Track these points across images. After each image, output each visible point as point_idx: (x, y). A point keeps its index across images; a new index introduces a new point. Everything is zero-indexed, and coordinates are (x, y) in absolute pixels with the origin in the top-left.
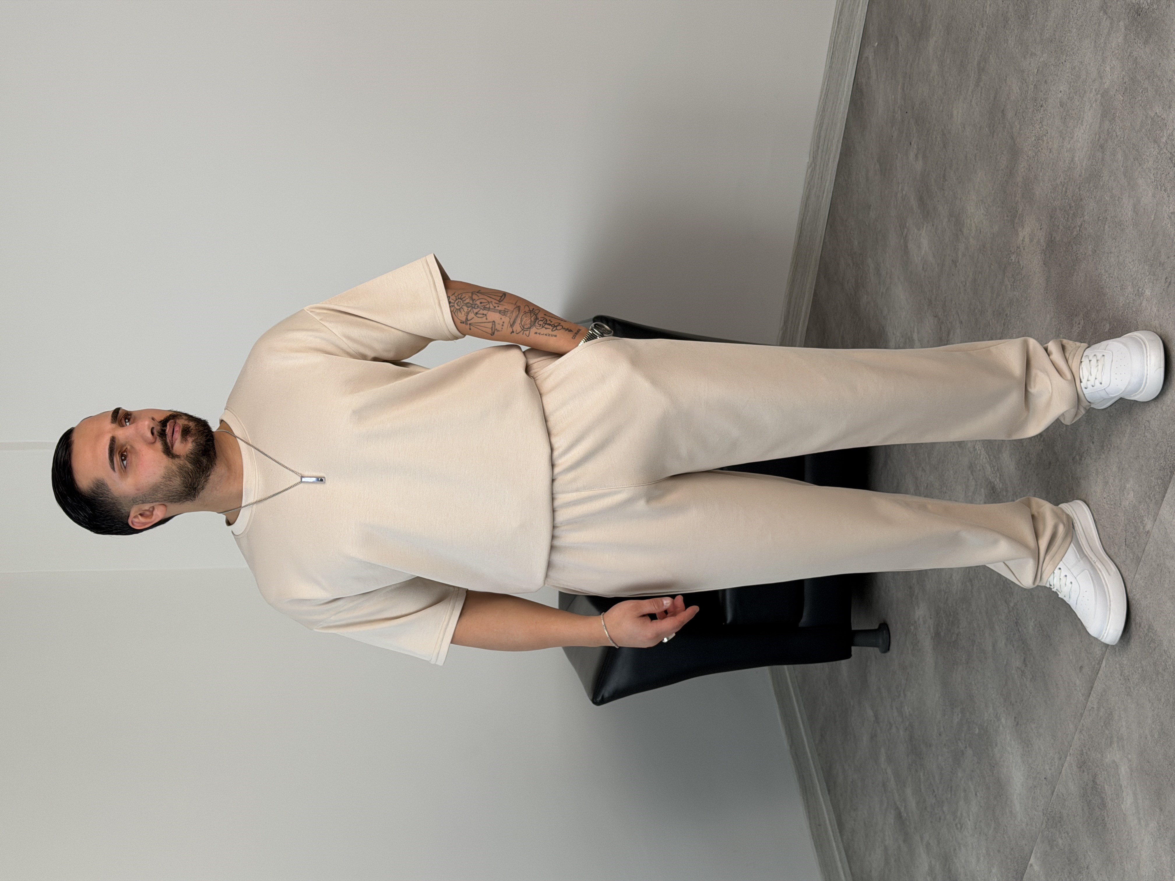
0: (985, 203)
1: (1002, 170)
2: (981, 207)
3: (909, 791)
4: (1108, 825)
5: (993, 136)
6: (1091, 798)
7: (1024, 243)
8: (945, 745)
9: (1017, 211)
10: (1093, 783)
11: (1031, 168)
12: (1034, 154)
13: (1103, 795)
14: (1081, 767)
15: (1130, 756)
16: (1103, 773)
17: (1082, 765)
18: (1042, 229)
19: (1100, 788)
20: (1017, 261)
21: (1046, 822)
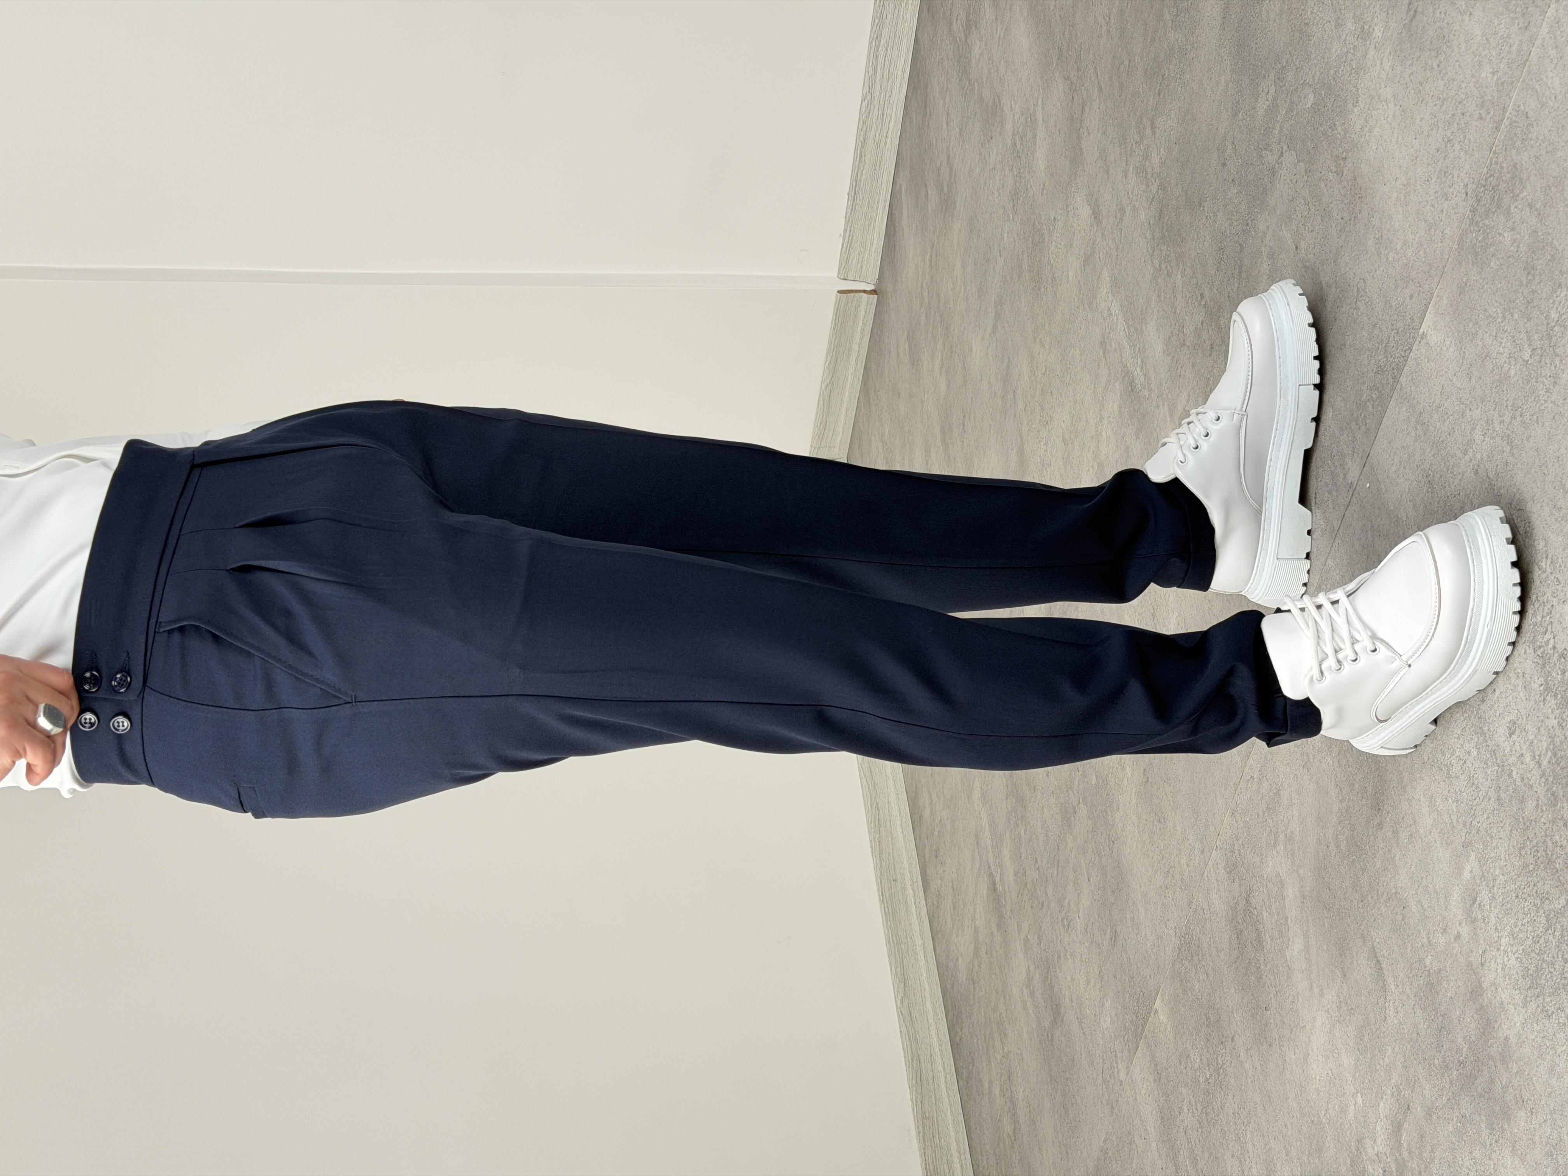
4: (1264, 977)
6: (1242, 927)
10: (1247, 903)
13: (1260, 927)
14: (1231, 872)
15: (1301, 871)
16: (1261, 890)
17: (1232, 869)
19: (1256, 913)
21: (1180, 949)
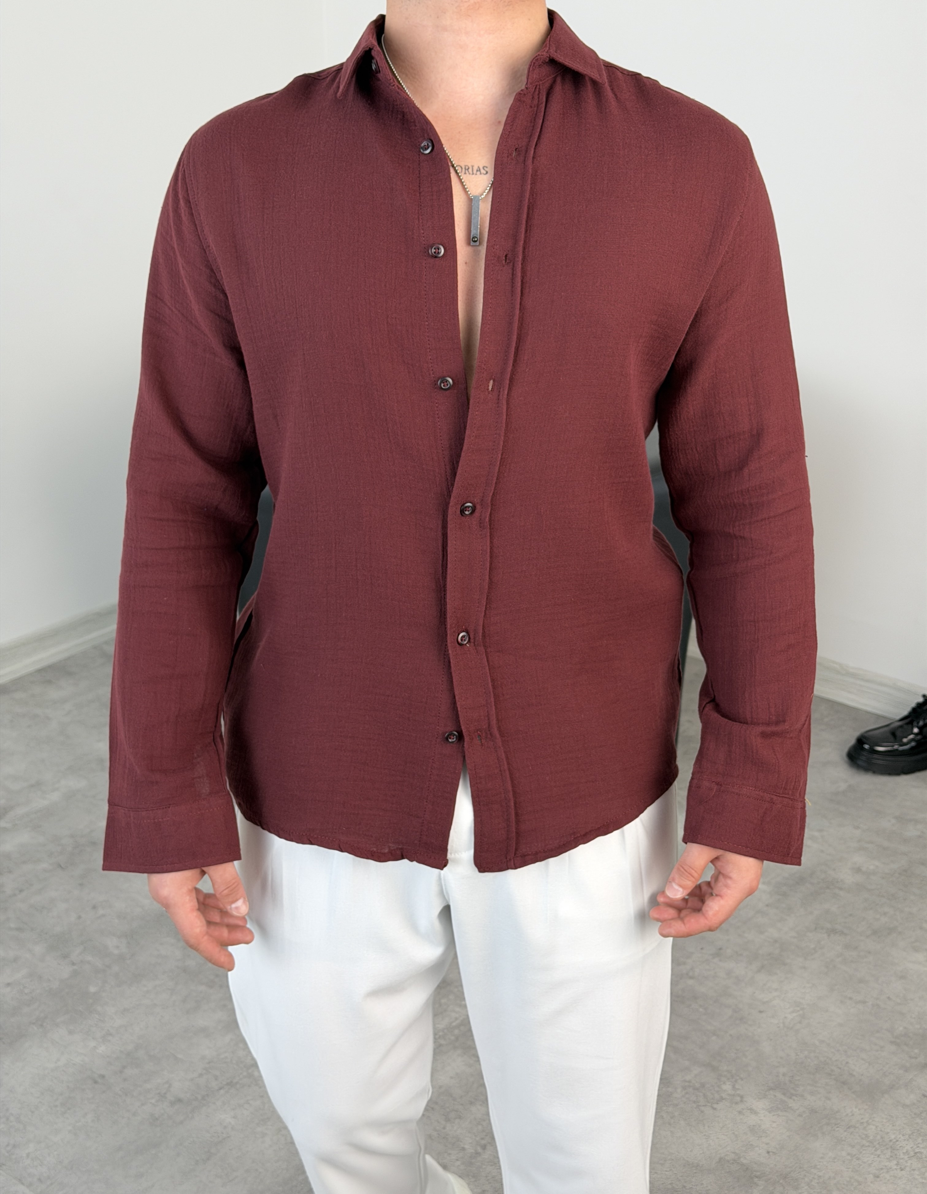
0: (800, 1022)
1: (847, 1063)
2: (795, 1014)
3: (24, 837)
5: (892, 1043)
7: (749, 1111)
8: (79, 917)
9: (791, 1098)
11: (852, 1130)
12: (871, 1138)
18: (767, 1155)
20: (724, 1095)
